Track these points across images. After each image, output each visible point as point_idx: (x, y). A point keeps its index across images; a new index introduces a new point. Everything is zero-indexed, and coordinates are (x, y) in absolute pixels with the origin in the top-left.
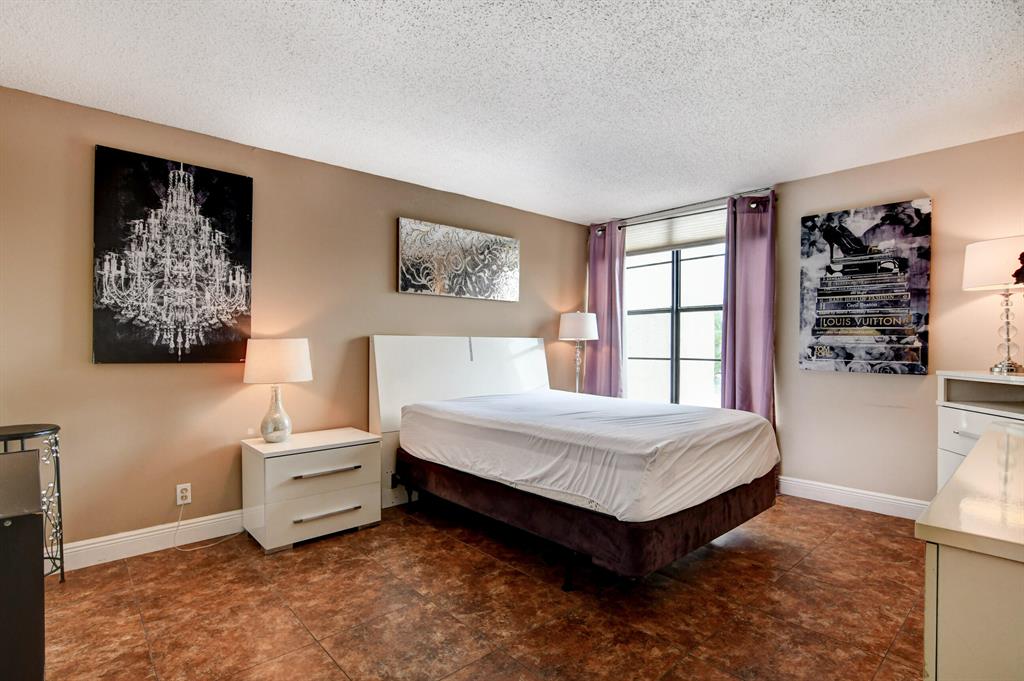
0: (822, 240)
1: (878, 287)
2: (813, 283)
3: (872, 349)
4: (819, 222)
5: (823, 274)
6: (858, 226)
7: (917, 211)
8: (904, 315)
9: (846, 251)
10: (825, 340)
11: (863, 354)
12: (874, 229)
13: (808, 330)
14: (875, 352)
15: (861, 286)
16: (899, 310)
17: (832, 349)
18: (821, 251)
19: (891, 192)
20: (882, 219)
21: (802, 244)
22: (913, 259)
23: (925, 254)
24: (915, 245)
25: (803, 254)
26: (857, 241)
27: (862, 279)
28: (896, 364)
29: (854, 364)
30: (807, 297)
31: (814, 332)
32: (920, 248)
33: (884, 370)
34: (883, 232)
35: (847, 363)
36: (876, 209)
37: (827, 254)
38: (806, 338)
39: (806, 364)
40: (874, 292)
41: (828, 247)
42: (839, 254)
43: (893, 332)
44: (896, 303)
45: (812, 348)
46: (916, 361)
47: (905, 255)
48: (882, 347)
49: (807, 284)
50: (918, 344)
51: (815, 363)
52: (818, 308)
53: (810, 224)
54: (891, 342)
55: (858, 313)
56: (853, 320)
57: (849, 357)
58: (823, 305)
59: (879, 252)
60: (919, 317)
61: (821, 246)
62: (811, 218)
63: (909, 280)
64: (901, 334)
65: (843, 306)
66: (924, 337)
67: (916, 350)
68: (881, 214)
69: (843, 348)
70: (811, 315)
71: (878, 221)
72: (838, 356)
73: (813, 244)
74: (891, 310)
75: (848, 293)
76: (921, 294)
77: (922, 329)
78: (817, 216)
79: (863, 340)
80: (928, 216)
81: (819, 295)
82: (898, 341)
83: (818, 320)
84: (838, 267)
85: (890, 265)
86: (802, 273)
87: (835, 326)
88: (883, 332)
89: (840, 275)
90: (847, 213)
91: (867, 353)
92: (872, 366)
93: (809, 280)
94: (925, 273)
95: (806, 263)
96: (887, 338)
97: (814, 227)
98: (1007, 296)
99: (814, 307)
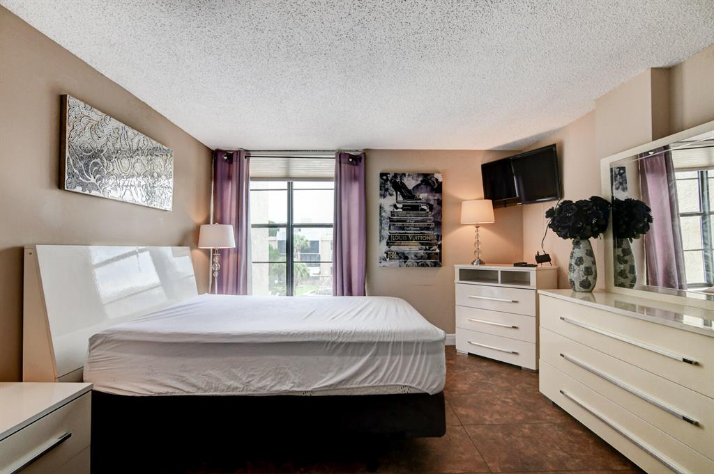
0: (392, 189)
1: (420, 219)
2: (387, 214)
3: (417, 253)
4: (390, 177)
5: (392, 209)
6: (410, 183)
7: (437, 180)
8: (431, 234)
9: (404, 197)
10: (394, 248)
11: (413, 256)
12: (417, 186)
13: (384, 242)
14: (418, 255)
15: (412, 219)
16: (429, 232)
17: (397, 254)
18: (391, 195)
19: (425, 167)
20: (421, 181)
21: (381, 190)
22: (435, 206)
23: (440, 203)
24: (436, 198)
25: (381, 195)
26: (409, 191)
27: (412, 213)
28: (428, 262)
29: (409, 262)
30: (383, 222)
31: (388, 244)
32: (438, 200)
33: (423, 265)
34: (422, 188)
35: (405, 262)
36: (419, 175)
37: (394, 197)
38: (384, 247)
39: (384, 263)
40: (417, 221)
41: (395, 193)
42: (400, 198)
43: (427, 244)
44: (428, 228)
45: (387, 253)
46: (433, 259)
47: (432, 202)
48: (422, 253)
49: (383, 214)
50: (438, 251)
51: (388, 263)
52: (390, 229)
53: (385, 177)
54: (426, 250)
55: (411, 233)
56: (408, 237)
57: (406, 258)
58: (392, 227)
59: (420, 199)
60: (438, 236)
61: (391, 193)
62: (386, 174)
63: (433, 216)
64: (431, 245)
65: (402, 228)
66: (440, 247)
67: (437, 254)
68: (420, 179)
69: (403, 254)
70: (386, 233)
71: (419, 182)
72: (400, 258)
73: (387, 190)
74: (426, 232)
75: (405, 221)
76: (439, 224)
77: (439, 243)
78: (389, 174)
79: (413, 248)
80: (441, 183)
81: (391, 221)
82: (430, 248)
83: (390, 236)
84: (400, 206)
85: (425, 207)
86: (381, 207)
87: (399, 240)
88: (422, 244)
89: (401, 210)
90: (404, 174)
91: (415, 256)
92: (418, 263)
93: (385, 212)
94: (440, 213)
95: (382, 201)
96: (424, 247)
97: (387, 180)
98: (477, 227)
99: (387, 228)
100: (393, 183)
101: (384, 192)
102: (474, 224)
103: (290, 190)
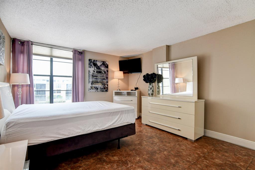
0: (93, 65)
1: (102, 76)
2: (91, 74)
3: (101, 87)
4: (92, 61)
5: (93, 72)
6: (99, 64)
7: (107, 64)
8: (105, 81)
9: (97, 68)
10: (94, 85)
11: (99, 88)
13: (90, 83)
14: (101, 88)
15: (99, 75)
16: (104, 80)
17: (95, 87)
18: (93, 67)
19: (104, 59)
20: (102, 64)
21: (89, 65)
22: (106, 72)
23: (108, 71)
24: (107, 69)
25: (89, 67)
26: (98, 67)
27: (99, 74)
28: (104, 90)
29: (98, 90)
30: (90, 76)
31: (91, 84)
32: (107, 70)
33: (102, 91)
34: (102, 66)
35: (97, 90)
36: (101, 61)
37: (94, 68)
38: (90, 85)
39: (90, 91)
40: (101, 77)
41: (94, 67)
42: (96, 69)
43: (104, 84)
44: (104, 79)
45: (91, 87)
46: (105, 89)
47: (105, 71)
48: (102, 87)
49: (90, 74)
50: (107, 86)
51: (92, 90)
52: (92, 79)
53: (91, 61)
54: (103, 86)
55: (99, 80)
56: (98, 82)
57: (97, 89)
58: (93, 78)
59: (102, 70)
60: (107, 82)
61: (93, 66)
62: (91, 60)
63: (106, 75)
64: (105, 85)
65: (96, 79)
66: (108, 85)
67: (106, 87)
68: (102, 63)
69: (96, 87)
70: (91, 80)
71: (101, 64)
72: (96, 89)
73: (91, 65)
74: (103, 80)
75: (97, 76)
76: (107, 78)
77: (107, 84)
78: (92, 60)
79: (99, 86)
81: (92, 76)
83: (92, 81)
84: (95, 71)
85: (103, 72)
86: (89, 71)
87: (95, 83)
88: (102, 84)
89: (96, 73)
90: (97, 61)
91: (100, 88)
92: (101, 90)
93: (90, 73)
94: (107, 74)
95: (90, 69)
96: (103, 85)
97: (91, 62)
99: (91, 79)
100: (93, 63)
101: (90, 66)
102: (118, 79)
103: (52, 61)
